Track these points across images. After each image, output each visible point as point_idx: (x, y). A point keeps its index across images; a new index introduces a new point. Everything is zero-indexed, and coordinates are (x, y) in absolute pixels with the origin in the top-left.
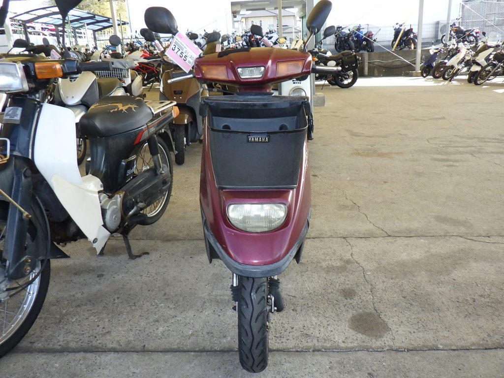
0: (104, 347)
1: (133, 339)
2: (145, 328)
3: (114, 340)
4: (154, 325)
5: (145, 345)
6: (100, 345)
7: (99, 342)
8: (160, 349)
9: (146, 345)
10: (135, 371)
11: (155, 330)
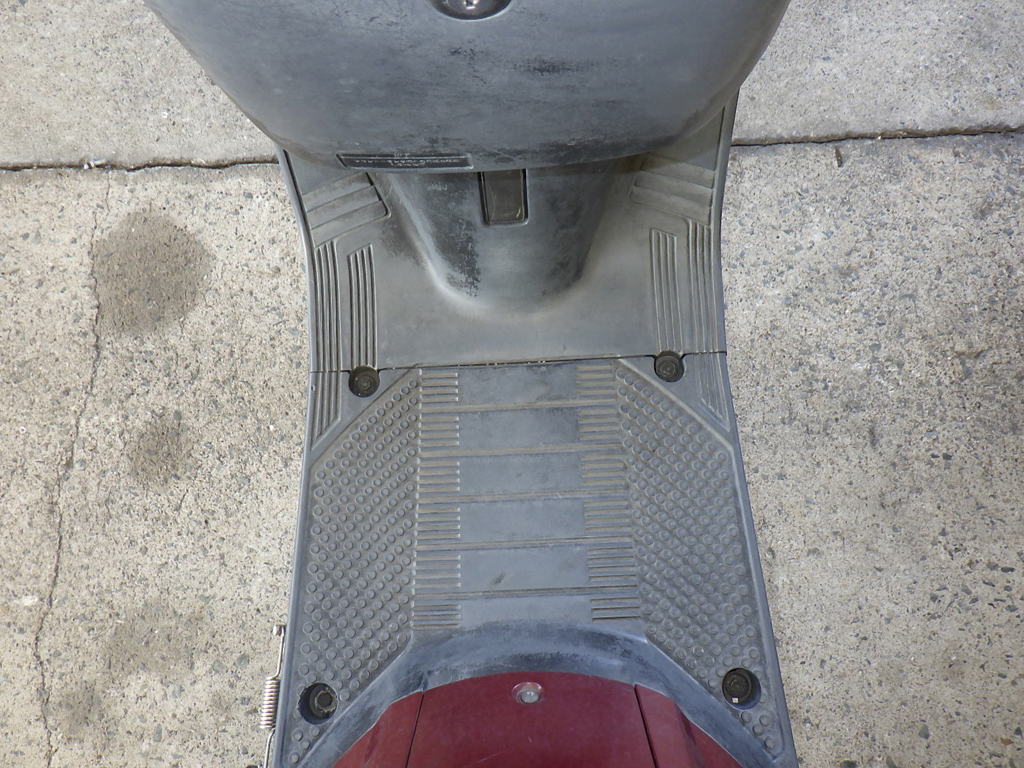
0: (960, 149)
1: (889, 187)
2: (871, 237)
3: (942, 178)
4: (849, 254)
5: (840, 164)
6: (976, 155)
7: (988, 172)
8: (790, 147)
9: (836, 164)
10: (827, 65)
11: (833, 229)
